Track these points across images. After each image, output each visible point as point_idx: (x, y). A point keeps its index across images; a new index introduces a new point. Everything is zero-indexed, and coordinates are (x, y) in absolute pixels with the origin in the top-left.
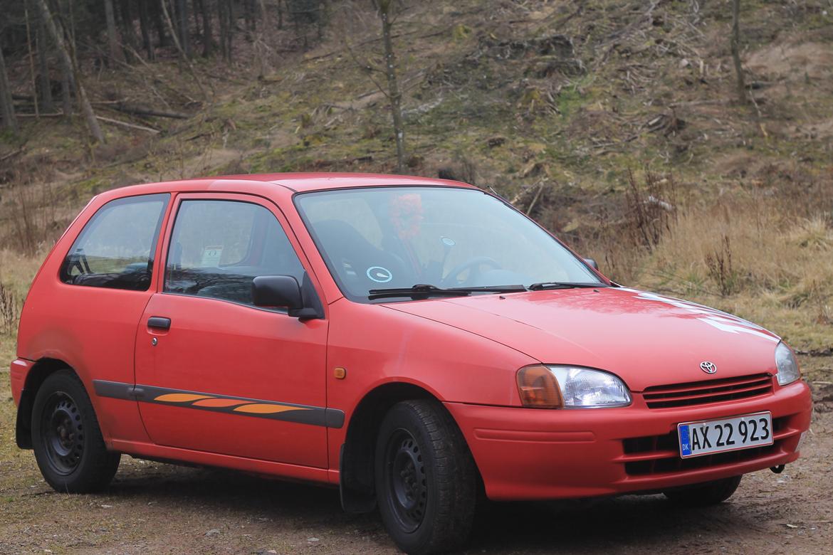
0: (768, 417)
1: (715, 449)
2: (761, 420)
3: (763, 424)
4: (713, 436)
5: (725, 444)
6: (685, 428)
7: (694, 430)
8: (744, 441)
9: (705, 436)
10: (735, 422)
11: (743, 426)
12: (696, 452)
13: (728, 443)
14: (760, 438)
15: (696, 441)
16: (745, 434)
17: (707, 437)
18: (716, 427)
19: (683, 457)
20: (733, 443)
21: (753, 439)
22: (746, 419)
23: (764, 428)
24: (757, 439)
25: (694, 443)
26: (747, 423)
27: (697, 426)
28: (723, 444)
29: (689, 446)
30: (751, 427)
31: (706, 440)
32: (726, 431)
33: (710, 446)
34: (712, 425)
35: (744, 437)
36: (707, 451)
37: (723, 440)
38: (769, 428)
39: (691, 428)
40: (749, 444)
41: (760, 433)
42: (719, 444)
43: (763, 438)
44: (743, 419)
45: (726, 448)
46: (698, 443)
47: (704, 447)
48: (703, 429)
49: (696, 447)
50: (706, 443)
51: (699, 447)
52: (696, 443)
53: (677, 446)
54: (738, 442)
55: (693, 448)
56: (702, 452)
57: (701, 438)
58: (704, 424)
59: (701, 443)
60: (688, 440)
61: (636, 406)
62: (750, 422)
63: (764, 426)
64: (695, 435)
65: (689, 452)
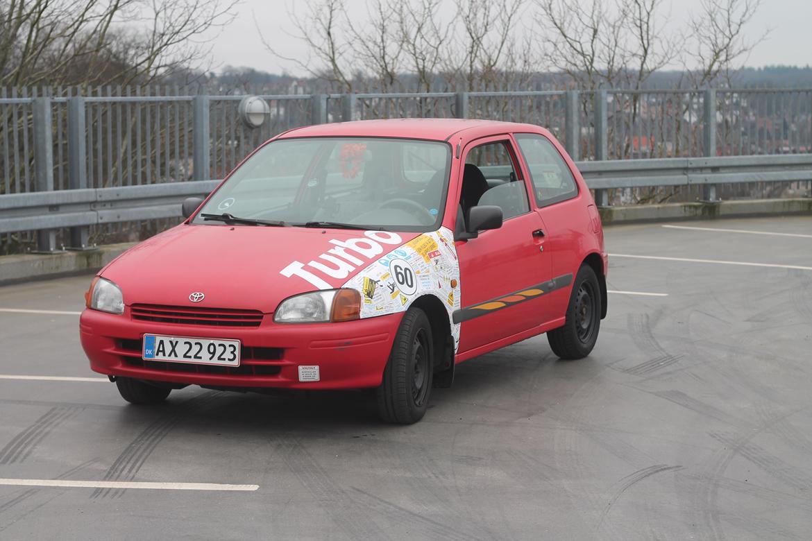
0: (237, 344)
1: (181, 359)
2: (230, 346)
3: (232, 349)
4: (181, 349)
5: (193, 357)
6: (151, 341)
7: (162, 342)
8: (211, 359)
9: (174, 347)
10: (205, 343)
11: (212, 347)
12: (160, 357)
13: (196, 357)
14: (227, 360)
15: (161, 349)
16: (214, 353)
17: (171, 349)
18: (185, 343)
19: (144, 358)
20: (200, 358)
21: (219, 358)
22: (217, 342)
23: (232, 352)
24: (224, 359)
25: (159, 351)
26: (217, 346)
27: (166, 340)
28: (190, 357)
29: (152, 352)
30: (219, 350)
31: (173, 350)
32: (196, 348)
33: (176, 356)
34: (181, 340)
35: (211, 355)
36: (173, 359)
37: (192, 353)
38: (237, 353)
39: (158, 339)
40: (215, 361)
41: (228, 355)
42: (185, 356)
43: (229, 360)
44: (212, 342)
45: (193, 360)
46: (163, 351)
47: (170, 355)
48: (171, 342)
49: (161, 354)
50: (173, 353)
51: (164, 355)
52: (161, 351)
53: (140, 350)
54: (205, 359)
55: (157, 354)
56: (166, 358)
57: (168, 348)
58: (172, 338)
59: (167, 352)
60: (153, 348)
61: (124, 315)
62: (220, 345)
63: (232, 350)
64: (161, 345)
65: (152, 356)
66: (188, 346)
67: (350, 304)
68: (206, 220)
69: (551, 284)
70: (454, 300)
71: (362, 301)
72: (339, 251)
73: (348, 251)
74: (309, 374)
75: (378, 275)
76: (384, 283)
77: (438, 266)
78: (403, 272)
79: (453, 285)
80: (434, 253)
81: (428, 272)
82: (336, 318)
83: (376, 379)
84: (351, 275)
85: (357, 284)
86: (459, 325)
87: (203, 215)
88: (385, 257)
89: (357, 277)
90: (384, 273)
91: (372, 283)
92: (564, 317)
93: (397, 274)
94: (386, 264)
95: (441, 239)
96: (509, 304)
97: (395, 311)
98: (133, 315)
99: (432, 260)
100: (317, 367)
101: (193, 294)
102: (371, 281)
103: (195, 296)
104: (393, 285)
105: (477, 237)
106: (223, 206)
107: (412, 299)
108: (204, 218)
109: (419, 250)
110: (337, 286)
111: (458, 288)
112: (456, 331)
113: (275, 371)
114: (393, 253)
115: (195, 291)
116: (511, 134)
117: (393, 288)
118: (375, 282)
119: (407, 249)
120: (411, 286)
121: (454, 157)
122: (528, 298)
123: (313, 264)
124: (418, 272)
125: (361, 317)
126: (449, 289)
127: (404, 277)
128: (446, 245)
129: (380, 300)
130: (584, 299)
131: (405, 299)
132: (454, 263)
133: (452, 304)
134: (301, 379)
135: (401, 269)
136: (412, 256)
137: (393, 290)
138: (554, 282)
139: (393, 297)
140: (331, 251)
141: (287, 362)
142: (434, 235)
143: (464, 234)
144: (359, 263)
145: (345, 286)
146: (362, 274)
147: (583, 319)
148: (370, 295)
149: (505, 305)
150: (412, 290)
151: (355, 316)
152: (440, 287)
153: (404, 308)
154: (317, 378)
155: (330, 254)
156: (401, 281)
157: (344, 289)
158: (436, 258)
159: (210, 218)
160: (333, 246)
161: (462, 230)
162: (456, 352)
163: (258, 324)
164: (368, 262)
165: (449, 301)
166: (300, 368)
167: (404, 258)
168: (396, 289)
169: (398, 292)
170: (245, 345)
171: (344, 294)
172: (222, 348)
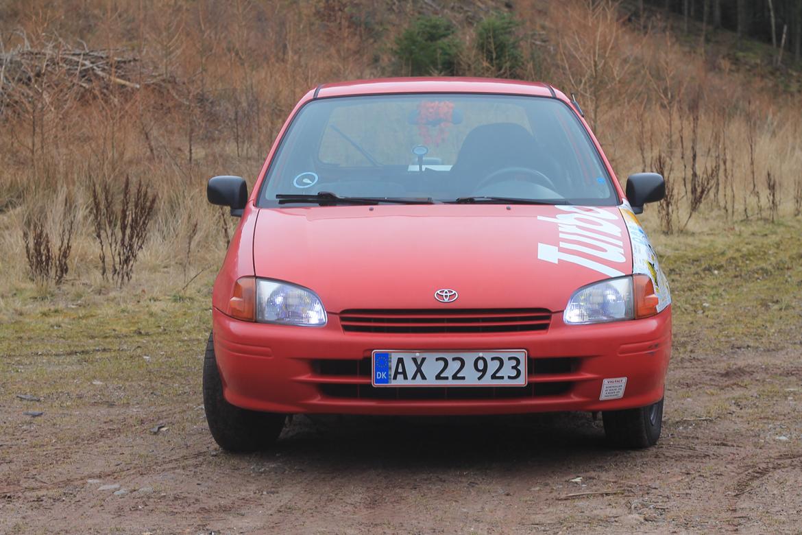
0: (522, 355)
1: (431, 382)
2: (510, 359)
3: (514, 363)
4: (432, 367)
5: (450, 378)
6: (384, 359)
7: (400, 361)
8: (480, 378)
9: (419, 367)
10: (470, 358)
11: (481, 362)
12: (400, 382)
13: (455, 377)
14: (506, 378)
15: (400, 370)
16: (484, 371)
17: (415, 369)
18: (437, 359)
19: (375, 385)
20: (463, 378)
21: (494, 377)
22: (488, 356)
23: (514, 367)
24: (502, 378)
25: (397, 373)
26: (489, 360)
27: (407, 357)
28: (446, 378)
29: (387, 375)
30: (493, 366)
31: (419, 370)
32: (454, 366)
33: (424, 377)
34: (431, 357)
35: (481, 373)
36: (419, 382)
37: (449, 373)
38: (523, 367)
39: (395, 357)
40: (487, 381)
41: (507, 371)
42: (438, 377)
43: (510, 377)
44: (481, 355)
45: (451, 382)
46: (404, 373)
47: (414, 378)
48: (415, 360)
49: (400, 377)
50: (419, 375)
51: (406, 378)
52: (400, 373)
53: (368, 373)
54: (471, 378)
55: (395, 378)
56: (410, 383)
57: (411, 369)
58: (418, 354)
59: (410, 374)
60: (387, 369)
61: (330, 328)
62: (493, 359)
63: (514, 365)
64: (400, 365)
65: (386, 381)
74: (614, 389)
82: (640, 314)
85: (642, 268)
98: (343, 326)
100: (625, 380)
103: (444, 294)
106: (301, 183)
108: (278, 200)
113: (563, 389)
115: (439, 287)
125: (658, 311)
134: (603, 396)
141: (589, 376)
145: (635, 271)
151: (652, 311)
154: (621, 394)
157: (636, 274)
163: (544, 327)
166: (606, 381)
170: (533, 356)
171: (639, 281)
172: (497, 363)
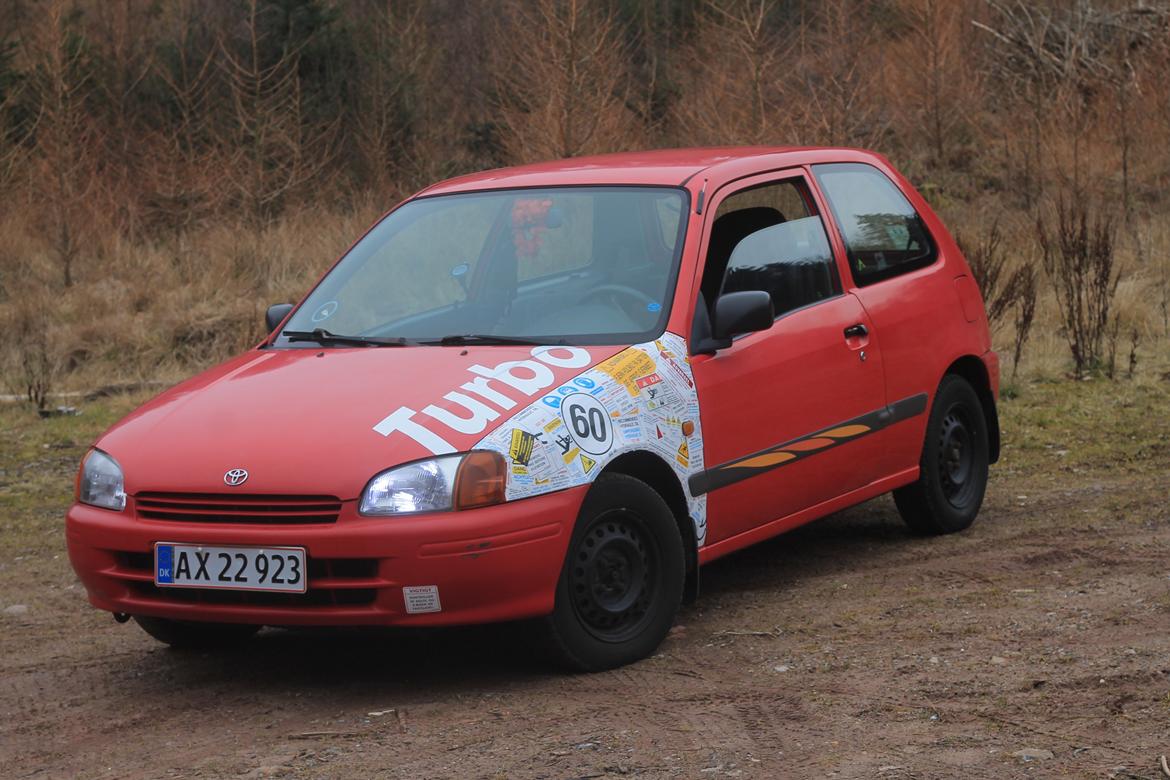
0: (300, 554)
1: (214, 583)
2: (290, 558)
3: (293, 563)
4: (215, 565)
5: (233, 579)
6: (167, 553)
7: (184, 556)
8: (261, 581)
9: (203, 563)
10: (252, 554)
11: (262, 562)
12: (181, 582)
13: (238, 578)
14: (286, 581)
15: (183, 567)
16: (265, 572)
17: (199, 566)
18: (221, 555)
19: (158, 584)
20: (245, 580)
21: (275, 580)
22: (269, 553)
23: (294, 569)
24: (282, 581)
25: (180, 570)
26: (270, 559)
27: (191, 552)
28: (229, 579)
29: (169, 573)
30: (274, 566)
31: (203, 569)
32: (237, 564)
33: (207, 578)
34: (214, 552)
35: (261, 575)
36: (202, 583)
37: (231, 573)
38: (301, 569)
39: (178, 551)
40: (268, 585)
41: (287, 574)
42: (221, 578)
43: (290, 581)
44: (261, 552)
45: (233, 585)
46: (187, 571)
47: (197, 577)
48: (198, 555)
49: (183, 575)
50: (202, 573)
51: (189, 577)
52: (183, 571)
53: (150, 569)
54: (253, 582)
55: (178, 577)
56: (192, 583)
57: (195, 565)
58: (200, 549)
59: (193, 572)
60: (171, 565)
61: (127, 512)
62: (274, 557)
63: (294, 565)
64: (183, 561)
65: (169, 579)
66: (224, 561)
67: (489, 477)
68: (291, 340)
69: (884, 415)
70: (690, 457)
71: (508, 471)
72: (479, 386)
73: (495, 385)
74: (422, 599)
75: (538, 425)
76: (550, 437)
77: (656, 401)
78: (586, 416)
79: (687, 430)
80: (647, 379)
81: (636, 412)
82: (462, 503)
83: (544, 601)
84: (491, 427)
85: (499, 442)
86: (704, 498)
87: (286, 333)
88: (555, 393)
89: (500, 429)
90: (549, 419)
91: (526, 439)
92: (918, 467)
93: (575, 420)
94: (556, 404)
95: (662, 354)
96: (801, 455)
97: (571, 484)
98: (139, 511)
99: (645, 391)
100: (434, 589)
101: (230, 473)
102: (526, 435)
103: (234, 475)
104: (567, 441)
105: (730, 345)
106: (319, 315)
107: (602, 461)
108: (288, 337)
109: (619, 376)
110: (465, 448)
111: (697, 435)
112: (698, 508)
113: (367, 597)
114: (570, 383)
115: (233, 467)
116: (808, 167)
117: (568, 444)
118: (534, 437)
119: (597, 376)
120: (602, 439)
121: (693, 212)
122: (840, 441)
123: (432, 411)
124: (617, 414)
125: (508, 500)
126: (679, 439)
127: (588, 424)
128: (672, 363)
129: (542, 468)
130: (956, 433)
131: (590, 463)
132: (689, 394)
133: (686, 464)
134: (410, 608)
135: (583, 411)
136: (605, 386)
137: (567, 449)
138: (891, 410)
139: (567, 460)
140: (467, 386)
141: (384, 582)
142: (650, 348)
143: (708, 343)
144: (508, 404)
145: (479, 446)
146: (511, 424)
147: (955, 468)
148: (522, 459)
149: (794, 456)
150: (603, 446)
151: (497, 498)
152: (660, 436)
153: (588, 478)
154: (436, 606)
155: (462, 392)
156: (582, 431)
157: (476, 451)
158: (652, 387)
159: (296, 337)
160: (472, 377)
161: (704, 336)
162: (700, 543)
163: (332, 519)
164: (524, 402)
165: (679, 459)
166: (406, 590)
167: (588, 391)
168: (572, 446)
169: (576, 451)
170: (314, 555)
171: (477, 460)
172: (277, 563)
